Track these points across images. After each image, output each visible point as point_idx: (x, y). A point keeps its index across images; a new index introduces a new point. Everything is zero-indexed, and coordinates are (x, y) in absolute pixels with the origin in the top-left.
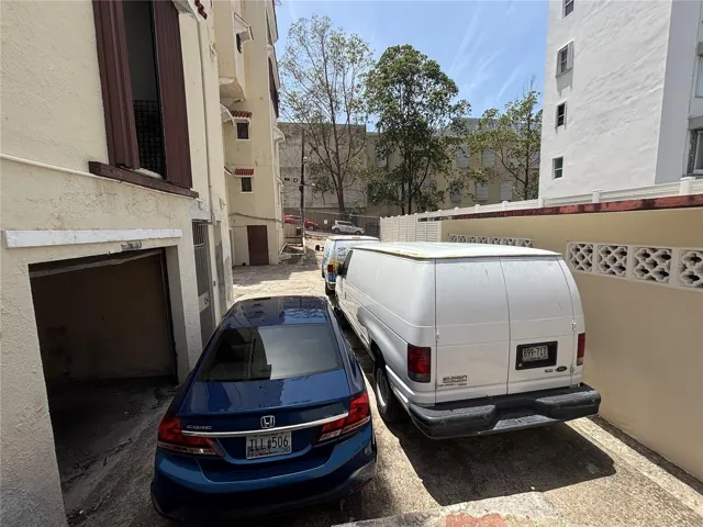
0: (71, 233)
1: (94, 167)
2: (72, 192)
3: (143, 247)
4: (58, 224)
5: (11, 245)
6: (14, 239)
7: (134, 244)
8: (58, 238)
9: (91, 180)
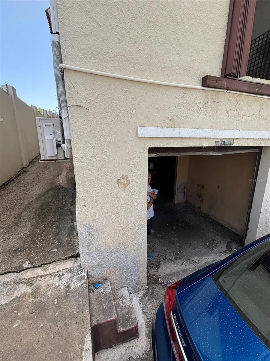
0: (177, 130)
1: (206, 81)
2: (185, 102)
3: (235, 145)
4: (170, 123)
5: (140, 135)
6: (143, 132)
7: (227, 142)
8: (167, 132)
9: (201, 92)
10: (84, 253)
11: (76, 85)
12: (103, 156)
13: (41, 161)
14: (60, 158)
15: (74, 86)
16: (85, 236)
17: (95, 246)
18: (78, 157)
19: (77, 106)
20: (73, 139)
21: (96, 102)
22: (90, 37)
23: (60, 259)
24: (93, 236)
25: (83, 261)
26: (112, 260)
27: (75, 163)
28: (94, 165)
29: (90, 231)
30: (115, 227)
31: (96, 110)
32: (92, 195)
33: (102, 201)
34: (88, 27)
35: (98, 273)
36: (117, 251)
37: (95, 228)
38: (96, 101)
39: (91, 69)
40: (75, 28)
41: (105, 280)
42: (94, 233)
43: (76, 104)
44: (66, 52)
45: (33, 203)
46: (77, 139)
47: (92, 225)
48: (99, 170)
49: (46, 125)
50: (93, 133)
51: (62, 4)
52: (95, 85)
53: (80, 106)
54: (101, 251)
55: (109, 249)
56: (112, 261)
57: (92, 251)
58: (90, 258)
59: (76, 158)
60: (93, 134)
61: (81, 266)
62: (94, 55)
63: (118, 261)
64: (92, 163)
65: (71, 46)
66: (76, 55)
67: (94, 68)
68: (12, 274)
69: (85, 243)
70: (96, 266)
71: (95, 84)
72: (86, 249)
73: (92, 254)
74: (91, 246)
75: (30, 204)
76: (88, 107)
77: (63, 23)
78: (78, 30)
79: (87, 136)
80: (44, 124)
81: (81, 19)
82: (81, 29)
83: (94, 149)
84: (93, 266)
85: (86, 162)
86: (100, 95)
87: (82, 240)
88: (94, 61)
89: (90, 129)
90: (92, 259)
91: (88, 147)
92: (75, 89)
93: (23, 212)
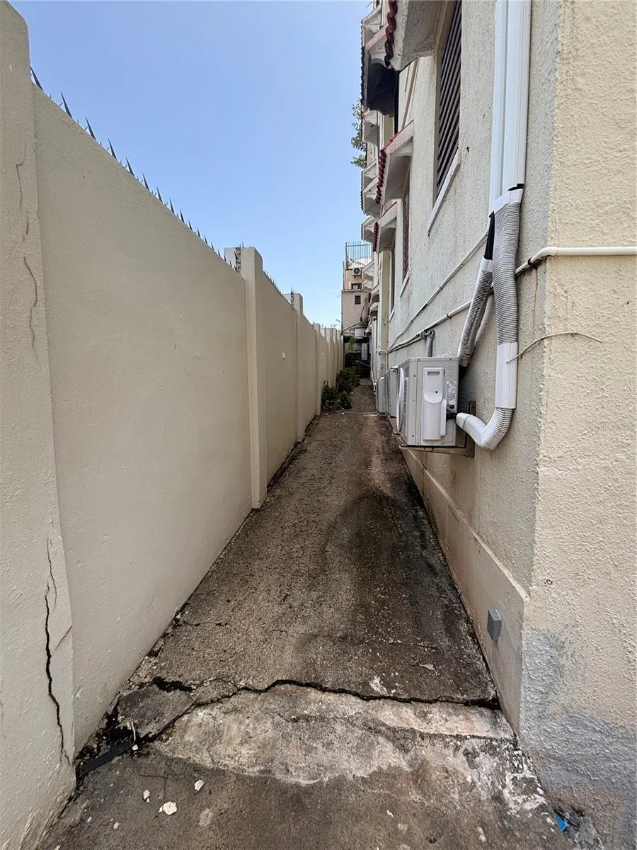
10: (531, 710)
11: (573, 288)
12: (618, 455)
13: (403, 448)
14: (446, 445)
15: (566, 292)
16: (540, 663)
17: (563, 699)
18: (551, 455)
19: (569, 334)
20: (545, 413)
21: (618, 322)
22: (624, 174)
23: (452, 698)
24: (559, 669)
25: (525, 731)
26: (608, 759)
27: (542, 469)
28: (589, 478)
29: (555, 653)
30: (630, 662)
31: (615, 340)
32: (573, 557)
33: (599, 577)
34: (620, 155)
35: (558, 784)
36: (628, 739)
37: (569, 650)
38: (618, 319)
39: (615, 244)
40: (589, 165)
41: (577, 812)
42: (563, 661)
43: (566, 330)
44: (557, 221)
45: (338, 525)
46: (555, 413)
47: (563, 639)
48: (602, 492)
49: (429, 373)
50: (599, 396)
51: (564, 125)
52: (621, 282)
53: (573, 335)
54: (575, 721)
55: (602, 724)
56: (608, 764)
57: (551, 710)
58: (545, 730)
59: (545, 456)
60: (598, 398)
61: (517, 742)
62: (628, 211)
63: (625, 768)
64: (585, 471)
65: (572, 205)
66: (582, 221)
67: (624, 240)
68: (353, 699)
69: (538, 683)
70: (559, 760)
71: (621, 277)
72: (536, 700)
73: (551, 720)
74: (552, 697)
75: (333, 527)
76: (593, 335)
77: (562, 163)
78: (595, 168)
79: (581, 405)
80: (427, 369)
81: (606, 143)
82: (603, 164)
83: (595, 436)
84: (549, 756)
85: (569, 470)
86: (630, 304)
87: (530, 672)
88: (625, 226)
89: (593, 388)
90: (550, 736)
91: (580, 432)
92: (569, 297)
93: (326, 544)
